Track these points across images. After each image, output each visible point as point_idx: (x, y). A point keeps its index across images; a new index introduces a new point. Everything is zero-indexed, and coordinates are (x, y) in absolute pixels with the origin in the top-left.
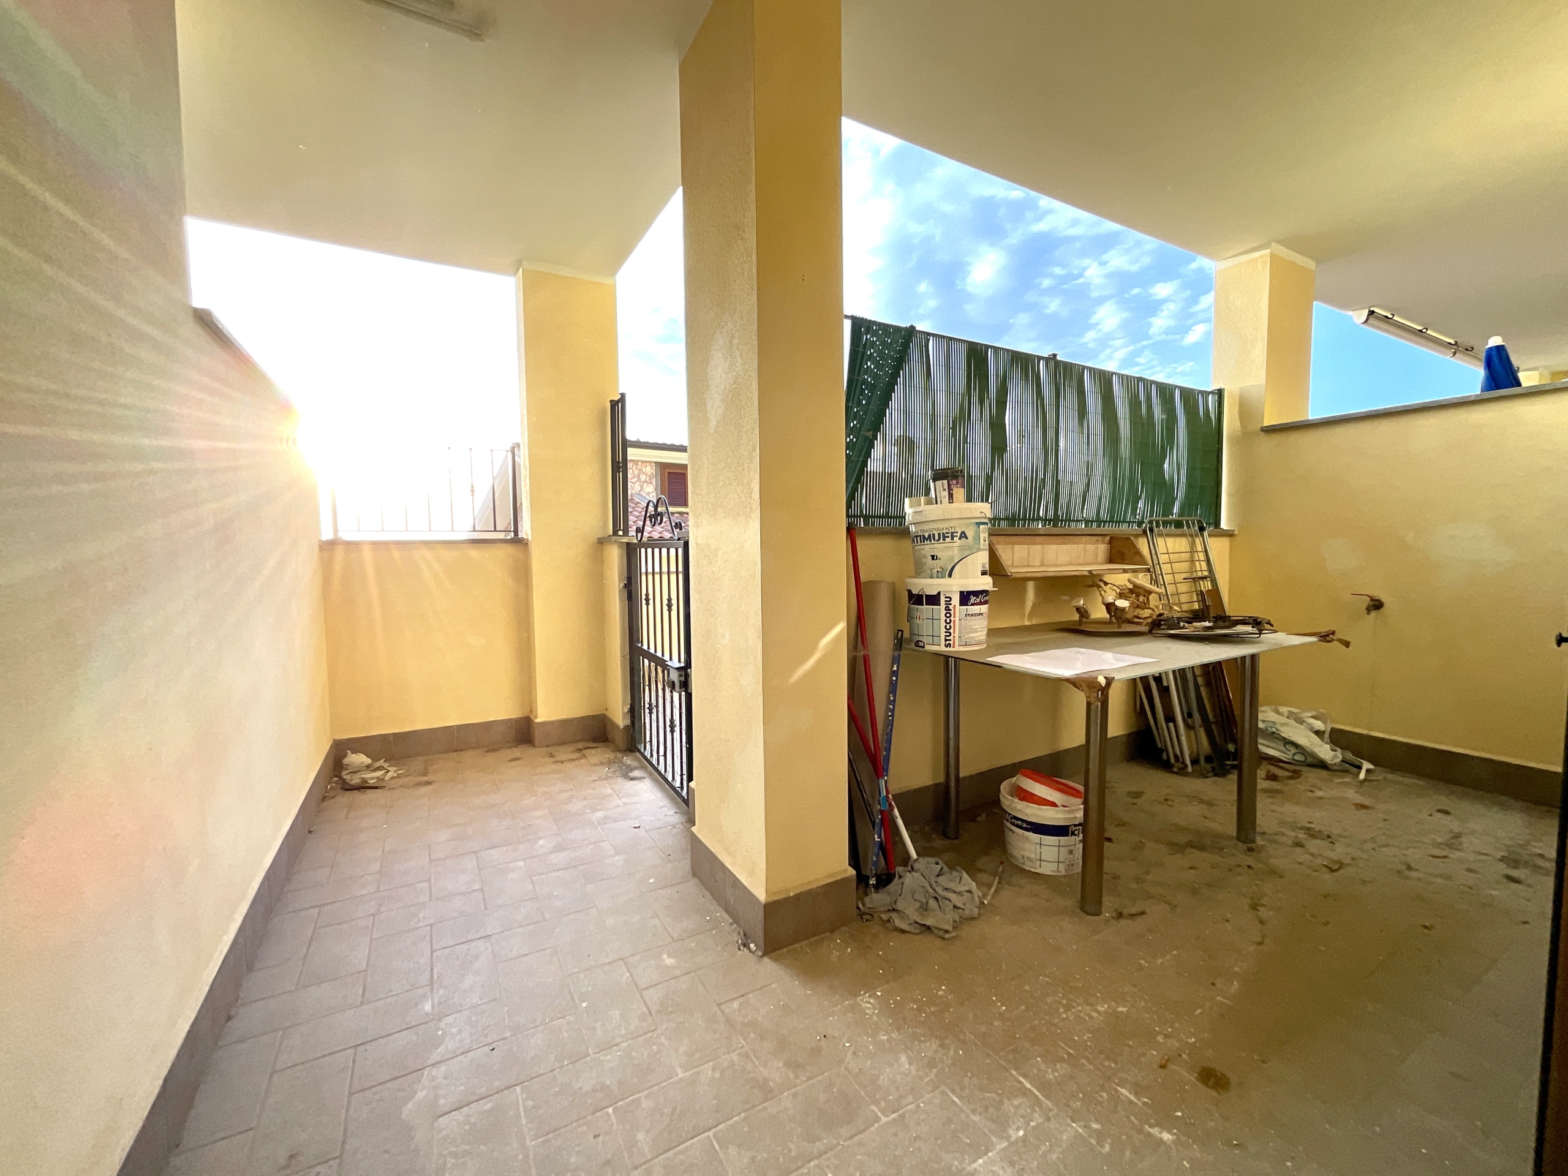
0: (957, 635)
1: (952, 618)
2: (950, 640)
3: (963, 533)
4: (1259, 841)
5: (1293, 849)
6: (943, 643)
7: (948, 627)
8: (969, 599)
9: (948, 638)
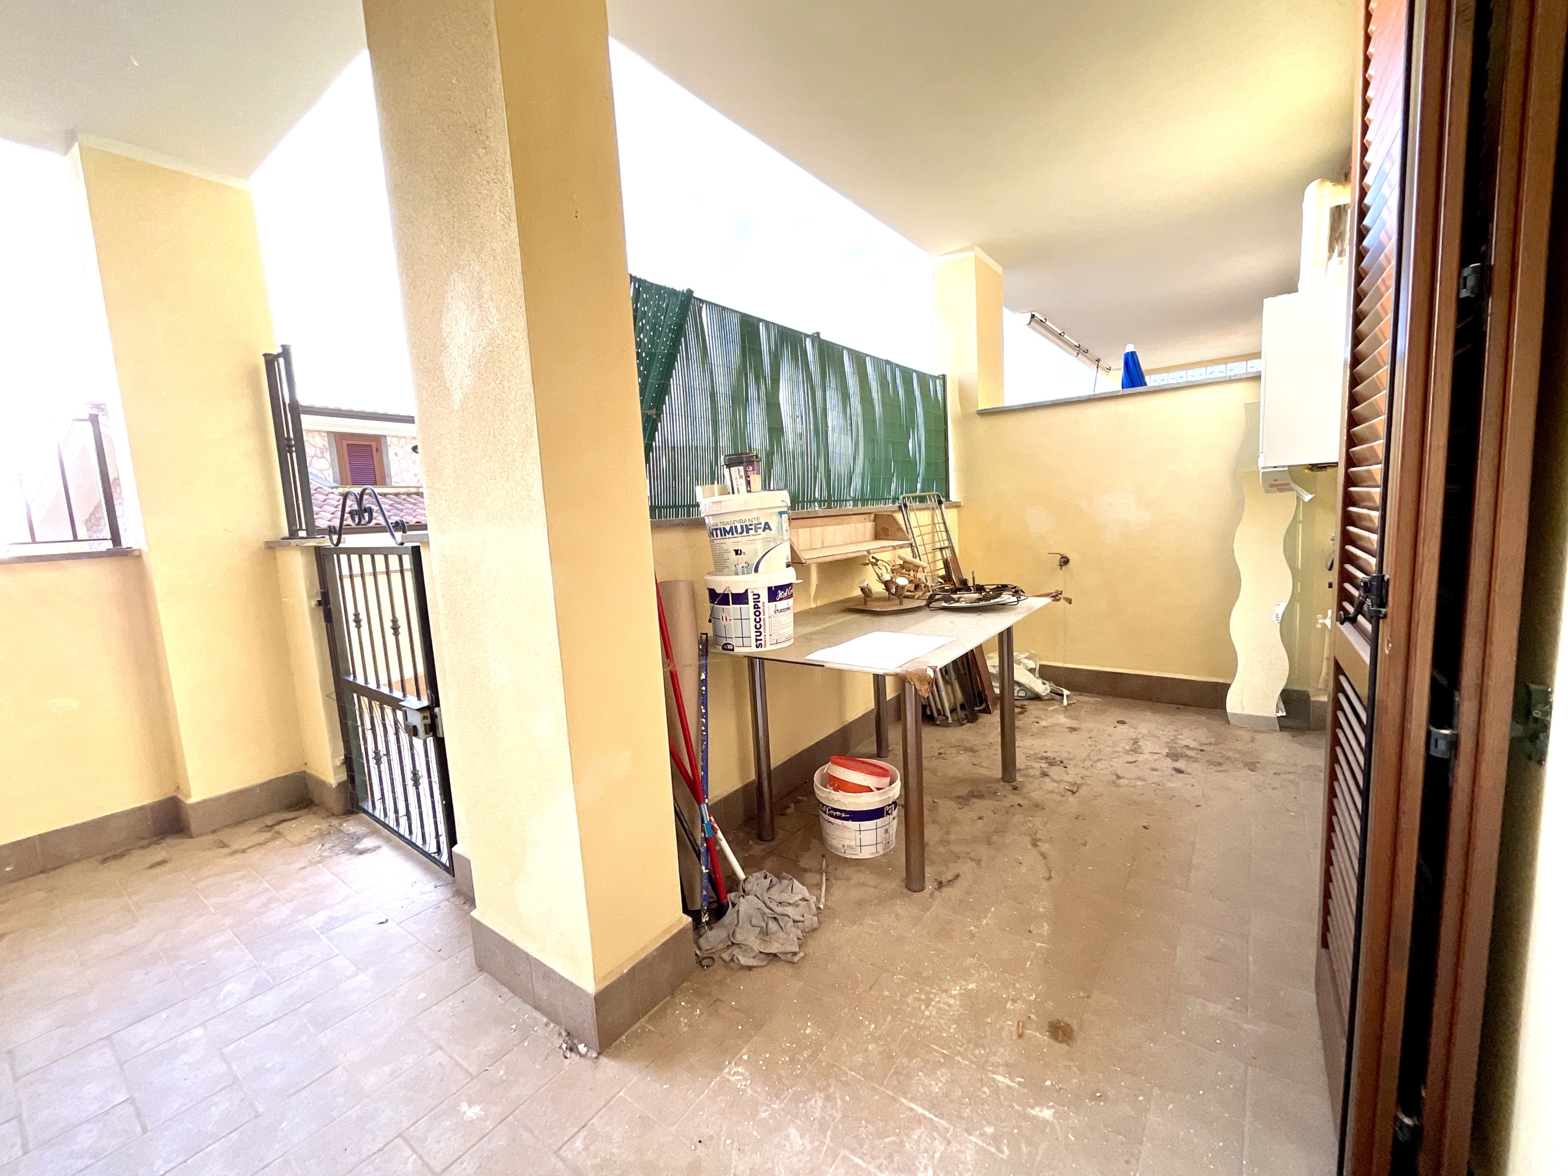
3: (767, 524)
4: (1019, 779)
6: (754, 644)
8: (777, 594)
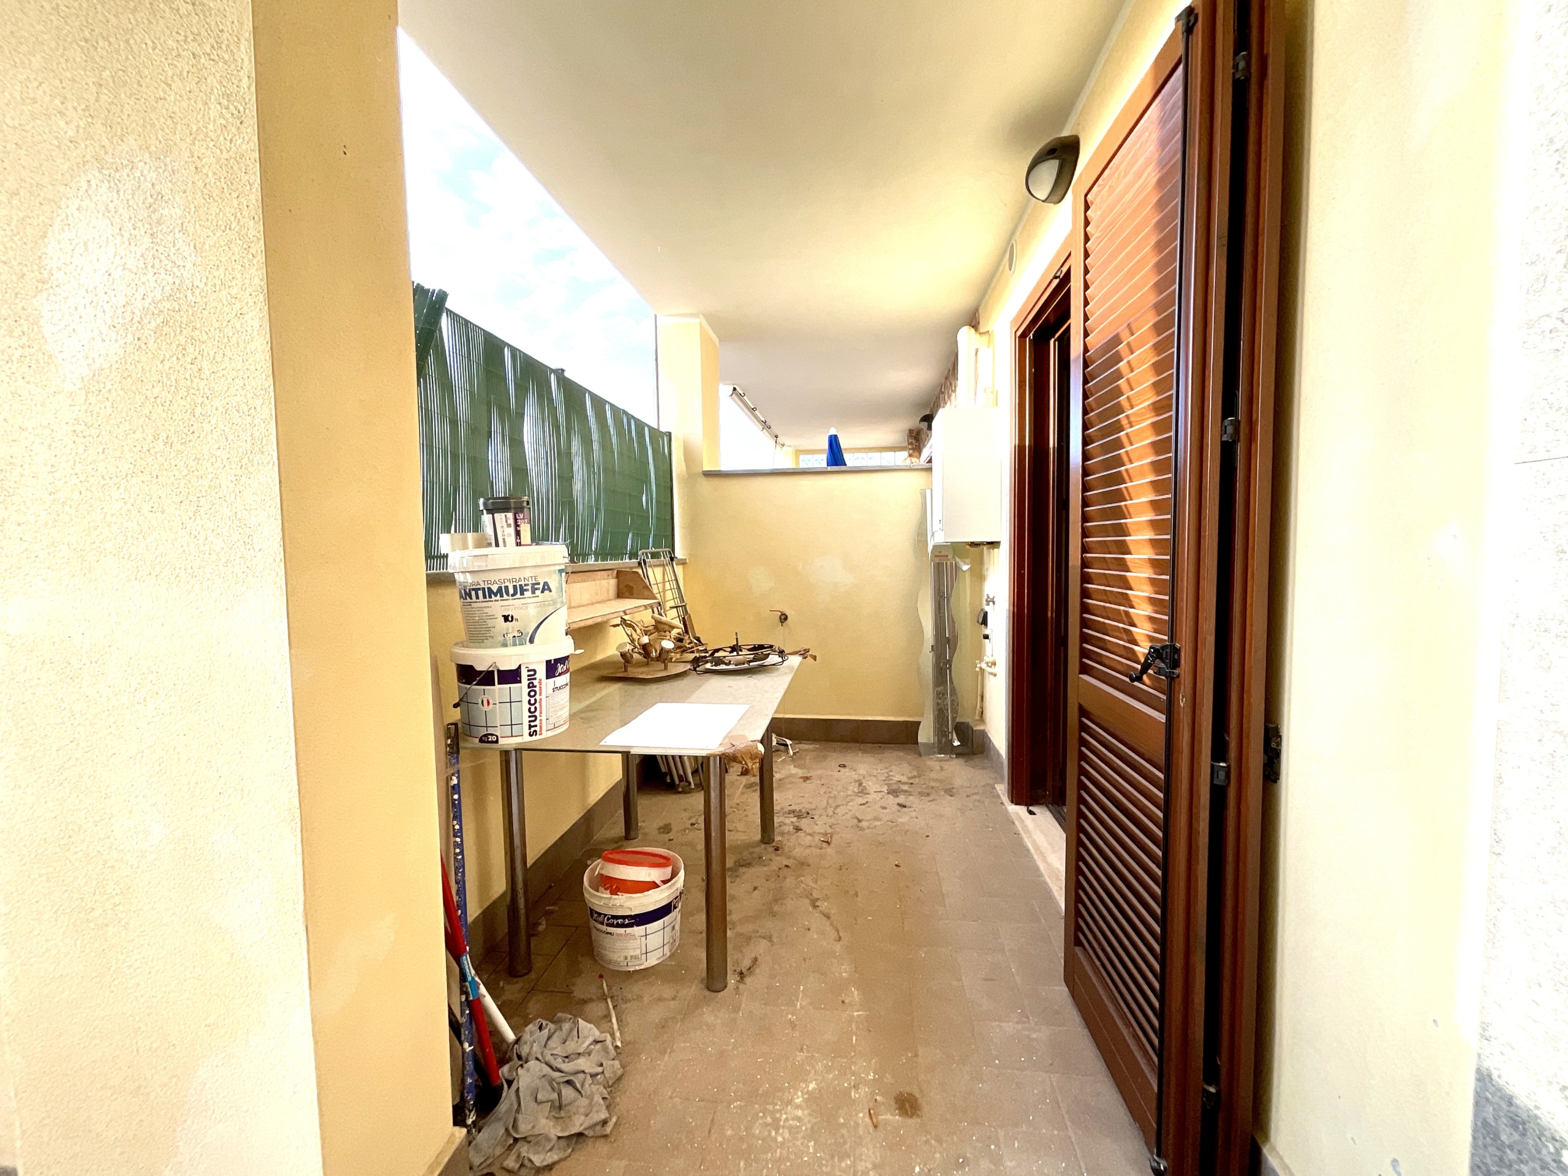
0: (544, 718)
1: (537, 697)
2: (536, 726)
3: (546, 584)
5: (797, 834)
6: (526, 731)
7: (533, 709)
8: (556, 669)
9: (532, 724)
